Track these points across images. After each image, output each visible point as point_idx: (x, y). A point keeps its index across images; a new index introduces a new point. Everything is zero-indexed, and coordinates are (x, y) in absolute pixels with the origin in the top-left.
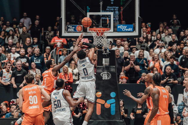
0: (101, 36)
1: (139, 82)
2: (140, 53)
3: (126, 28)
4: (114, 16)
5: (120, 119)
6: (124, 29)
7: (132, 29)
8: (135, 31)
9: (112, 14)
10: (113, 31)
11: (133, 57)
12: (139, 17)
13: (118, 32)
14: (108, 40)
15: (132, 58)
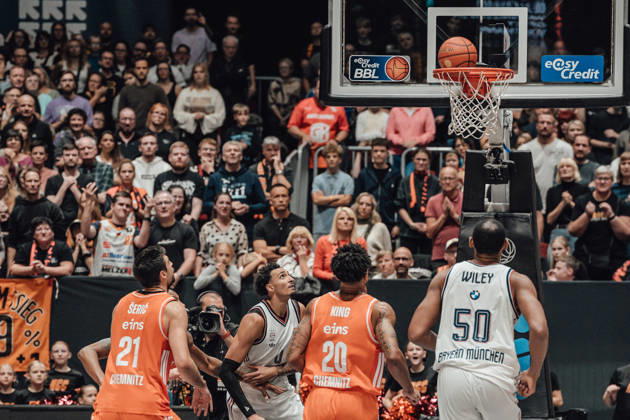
0: (481, 100)
1: (623, 274)
2: (622, 166)
3: (574, 66)
4: (529, 21)
5: (547, 415)
6: (567, 74)
7: (597, 72)
8: (610, 82)
9: (522, 13)
10: (525, 81)
11: (605, 179)
12: (625, 27)
13: (547, 83)
14: (505, 116)
15: (603, 181)
